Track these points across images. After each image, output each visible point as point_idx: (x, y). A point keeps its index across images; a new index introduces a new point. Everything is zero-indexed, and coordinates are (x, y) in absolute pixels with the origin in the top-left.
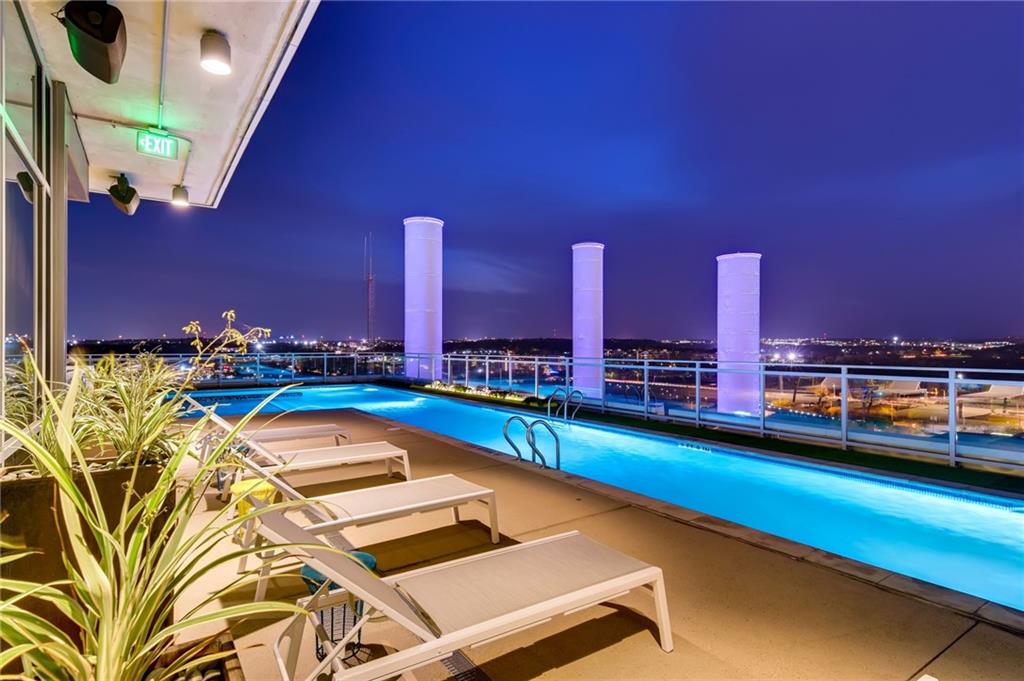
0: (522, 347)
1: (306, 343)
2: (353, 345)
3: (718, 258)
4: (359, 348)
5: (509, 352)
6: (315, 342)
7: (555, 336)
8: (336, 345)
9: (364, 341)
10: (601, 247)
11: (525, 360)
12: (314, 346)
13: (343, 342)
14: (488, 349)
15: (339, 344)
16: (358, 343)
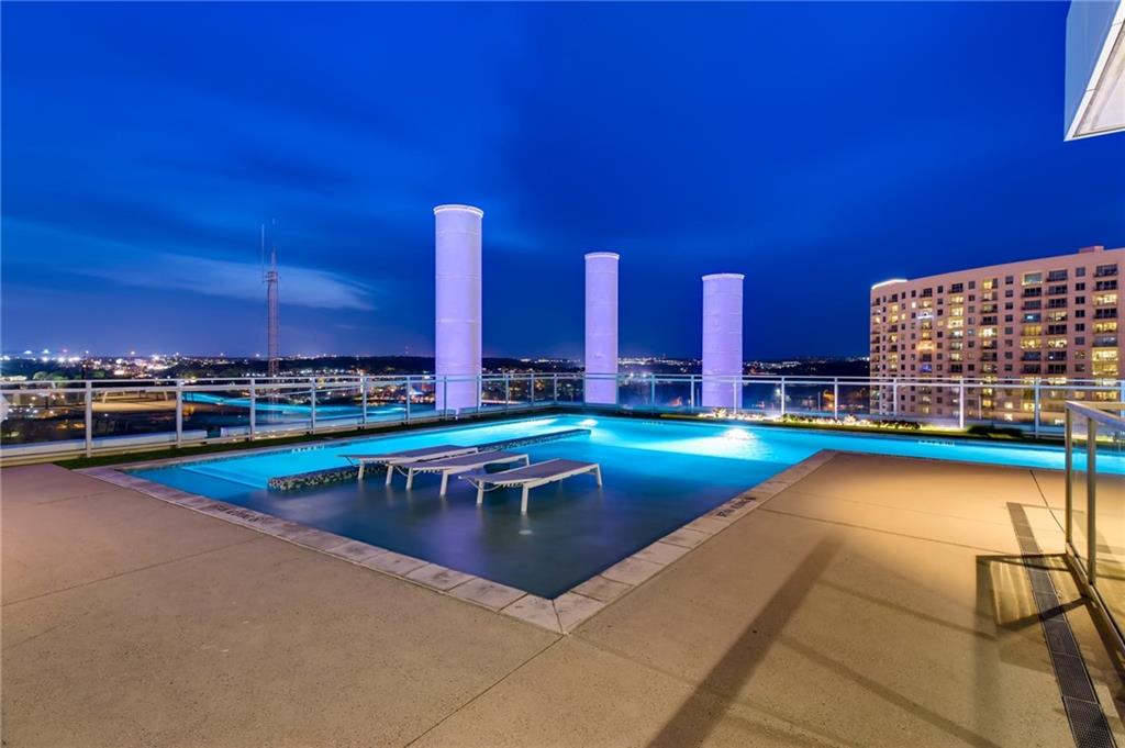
0: (375, 366)
1: (61, 360)
2: (140, 363)
3: (704, 278)
4: (150, 367)
5: (361, 372)
6: (77, 359)
7: (407, 354)
8: (113, 362)
9: (156, 358)
10: (617, 257)
11: (382, 380)
12: (78, 365)
13: (125, 359)
14: (334, 367)
15: (119, 361)
16: (149, 361)
